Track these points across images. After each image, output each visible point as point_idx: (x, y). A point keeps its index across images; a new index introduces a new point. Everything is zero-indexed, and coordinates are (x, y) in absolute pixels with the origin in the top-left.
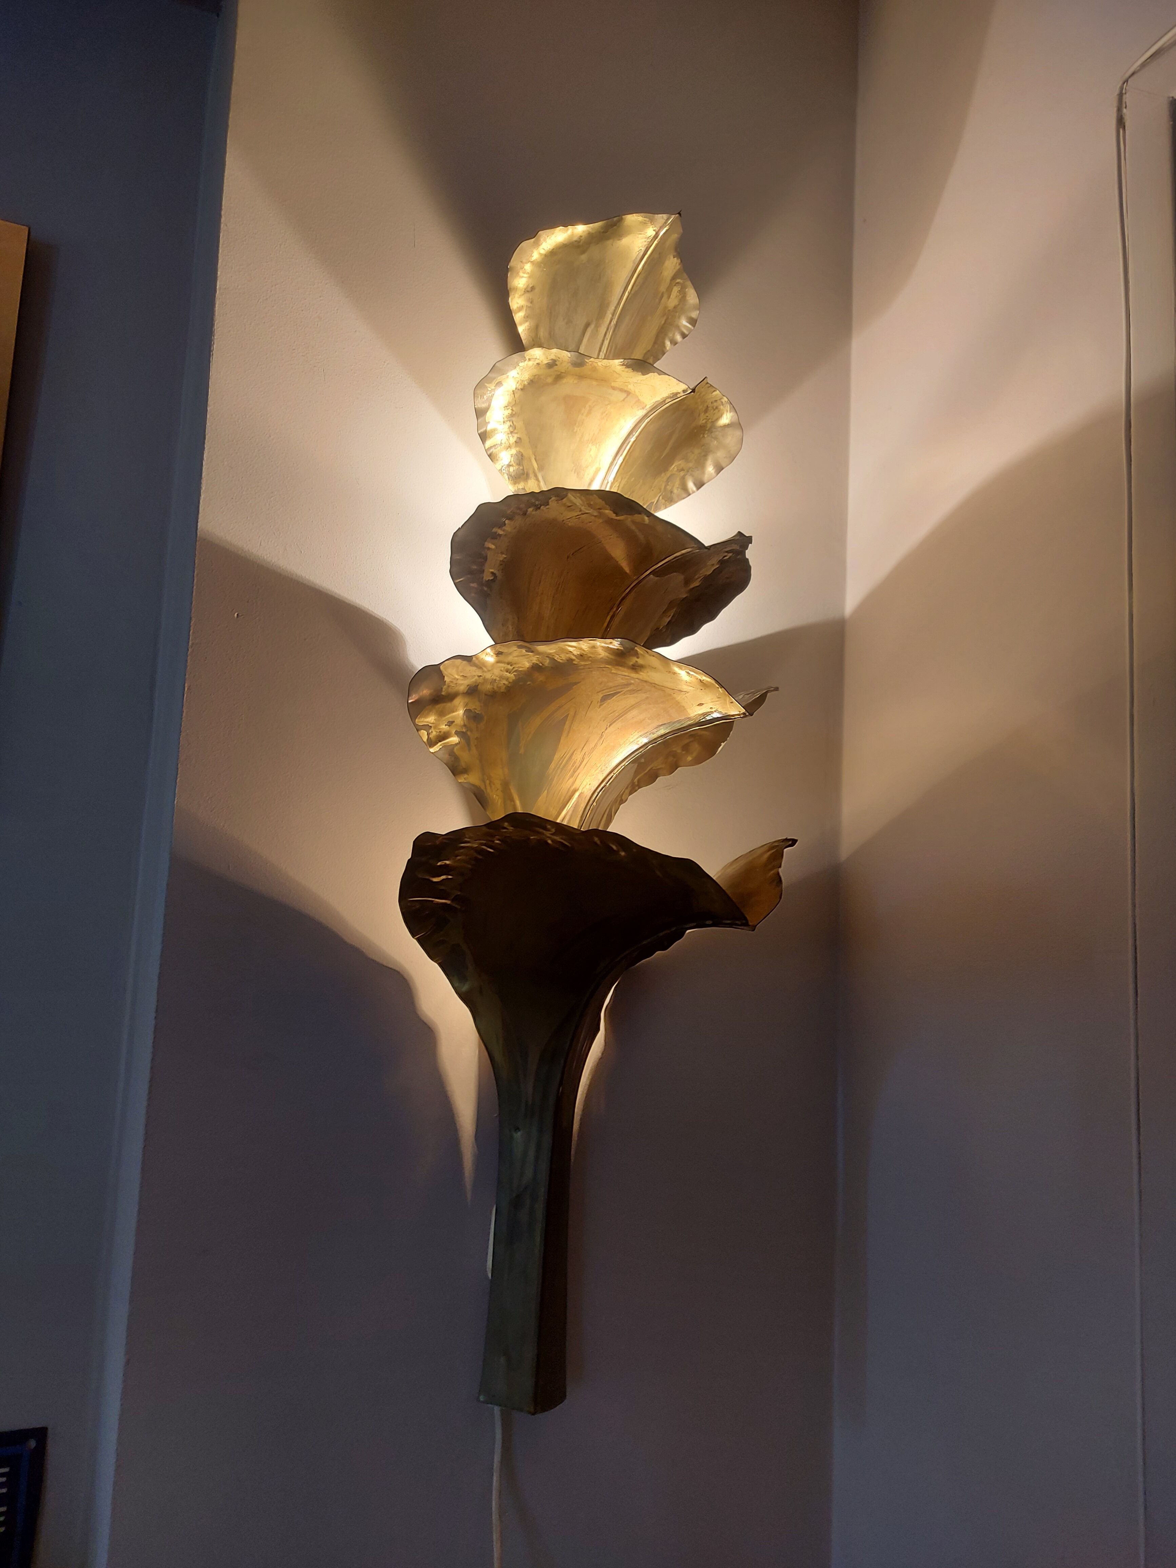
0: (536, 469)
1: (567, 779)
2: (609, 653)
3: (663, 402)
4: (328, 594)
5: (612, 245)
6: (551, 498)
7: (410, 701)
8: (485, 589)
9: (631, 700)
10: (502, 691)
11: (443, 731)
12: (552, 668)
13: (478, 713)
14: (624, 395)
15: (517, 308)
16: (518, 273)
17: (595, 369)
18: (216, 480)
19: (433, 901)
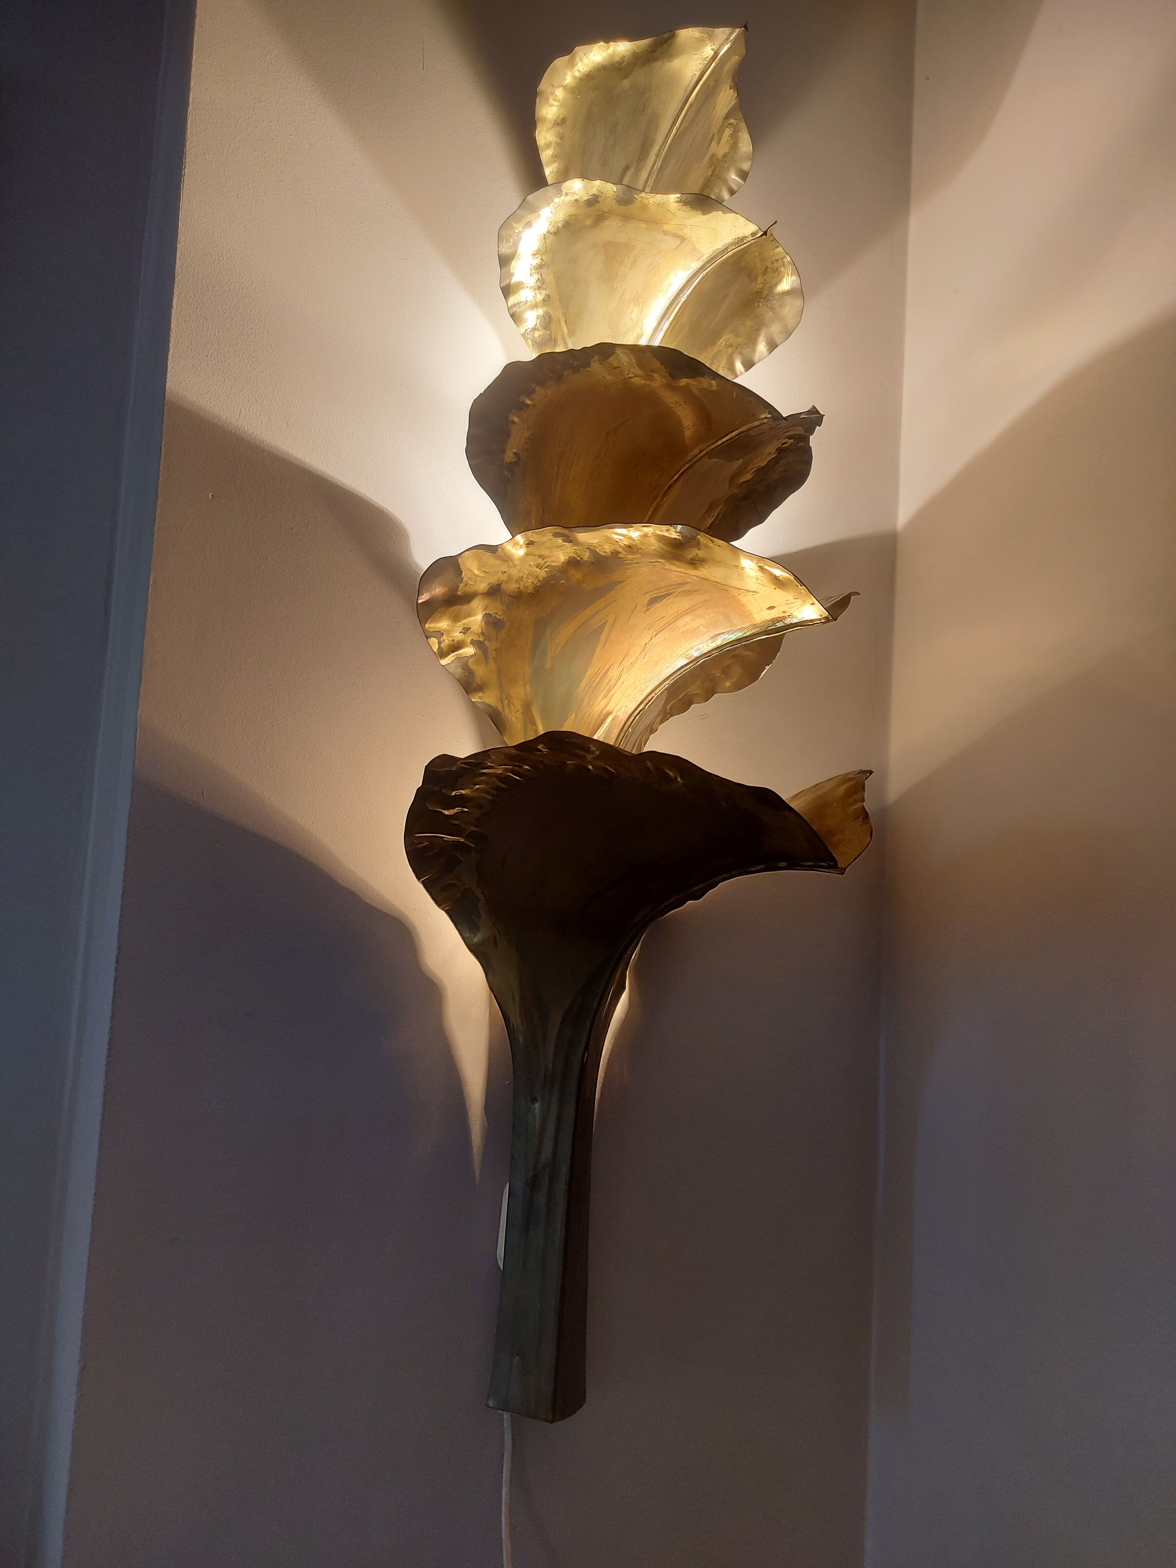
0: (566, 335)
1: (600, 700)
2: (664, 544)
3: (725, 250)
4: (319, 475)
5: (661, 68)
6: (593, 357)
7: (420, 601)
8: (506, 473)
9: (684, 603)
10: (529, 591)
11: (456, 639)
12: (592, 562)
13: (499, 619)
14: (678, 242)
15: (545, 144)
16: (548, 99)
17: (645, 207)
18: (187, 333)
19: (444, 837)
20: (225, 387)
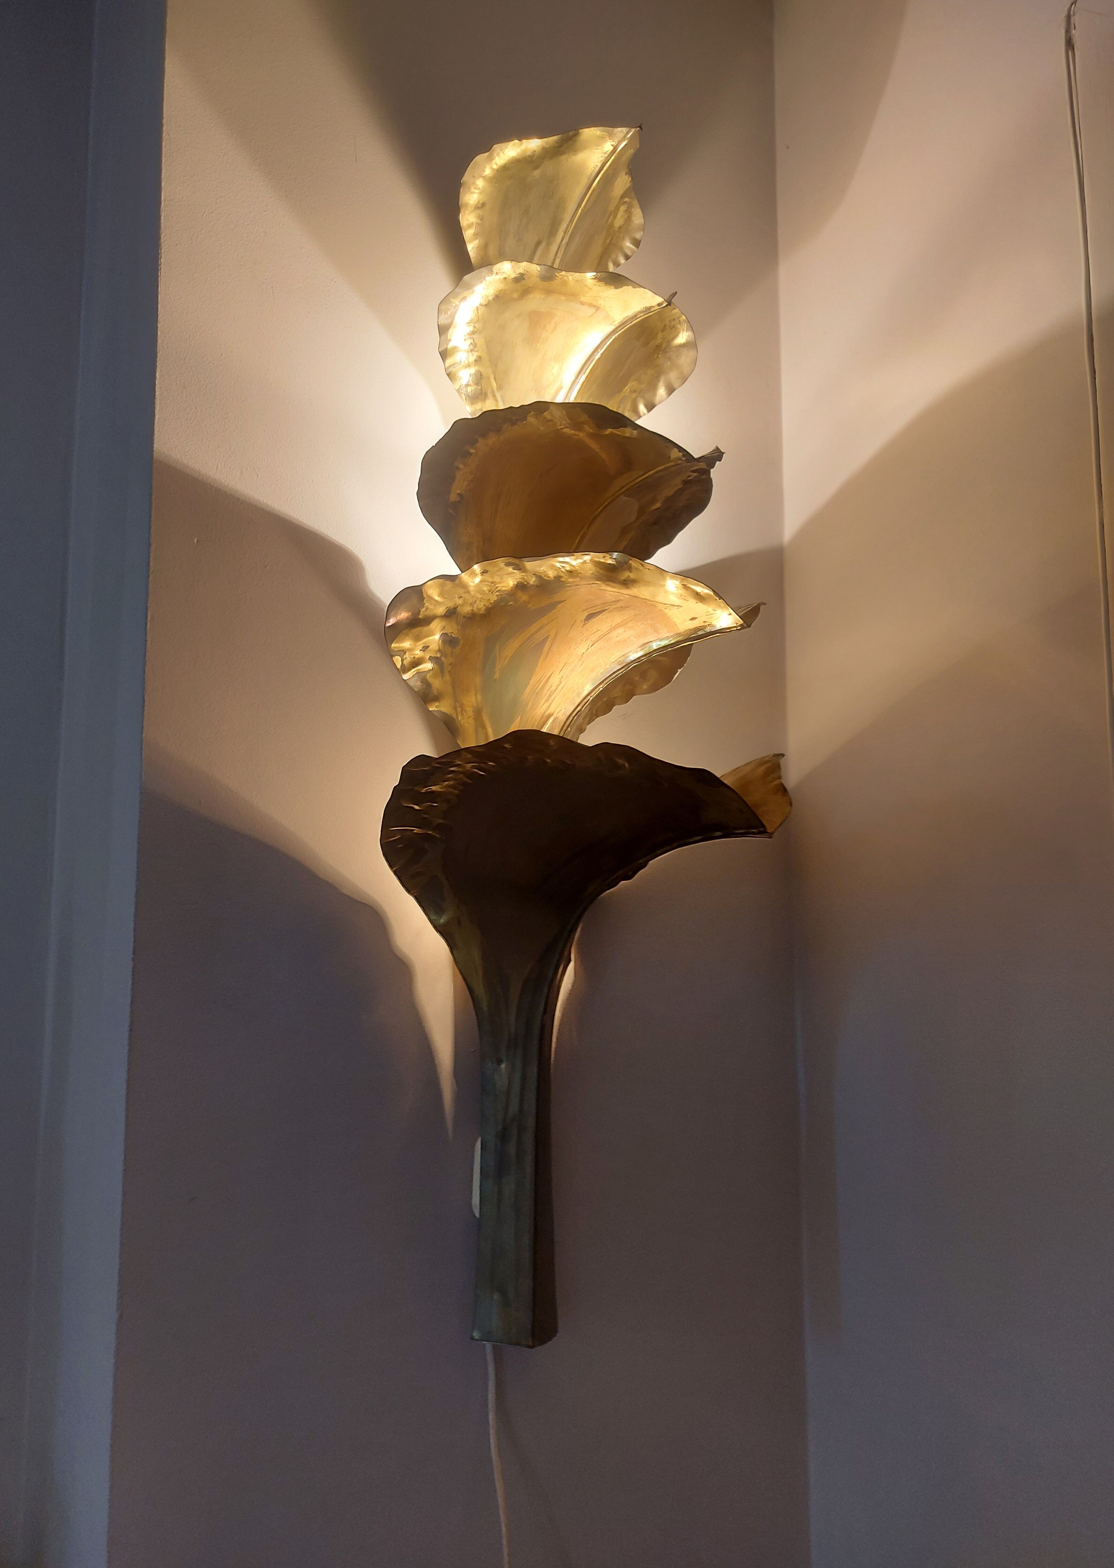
0: (495, 389)
2: (600, 568)
3: (635, 316)
4: (286, 519)
5: (567, 160)
6: (530, 412)
7: (388, 625)
8: (451, 511)
9: (618, 618)
10: (481, 613)
11: (417, 657)
12: (537, 586)
13: (454, 637)
14: (593, 310)
15: (467, 225)
16: (470, 188)
17: (565, 283)
18: (170, 400)
19: (414, 830)
20: (203, 446)
